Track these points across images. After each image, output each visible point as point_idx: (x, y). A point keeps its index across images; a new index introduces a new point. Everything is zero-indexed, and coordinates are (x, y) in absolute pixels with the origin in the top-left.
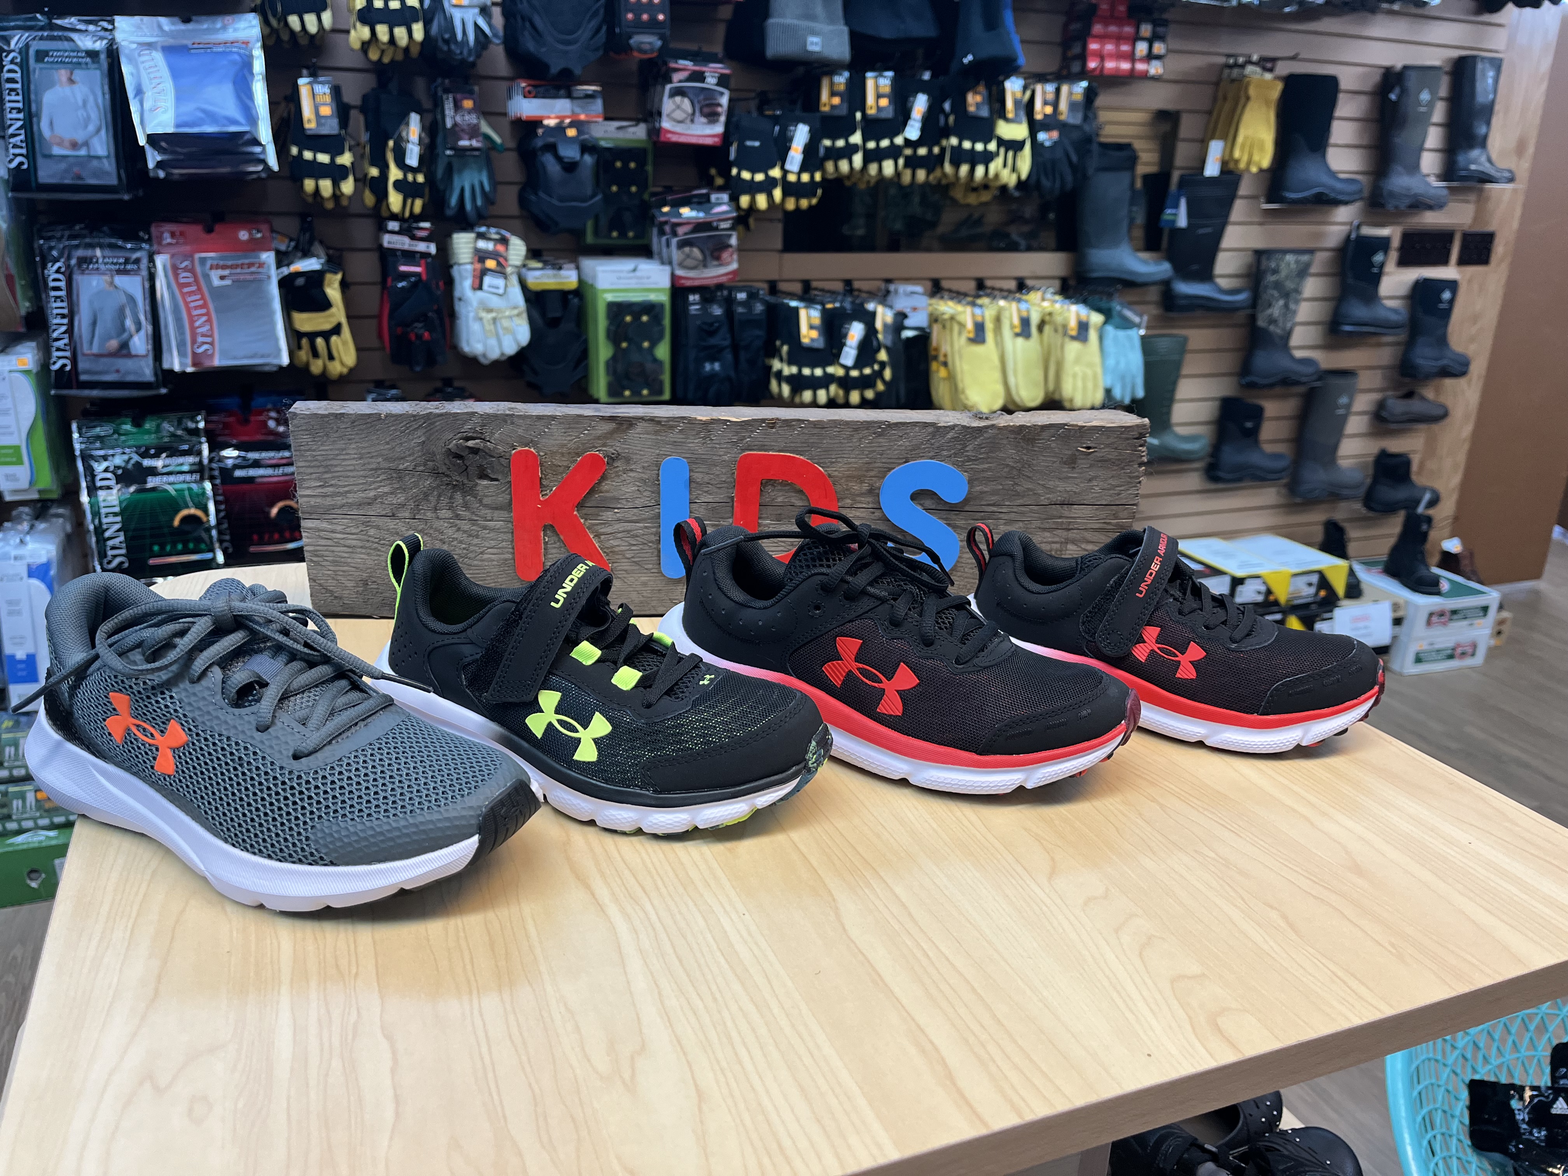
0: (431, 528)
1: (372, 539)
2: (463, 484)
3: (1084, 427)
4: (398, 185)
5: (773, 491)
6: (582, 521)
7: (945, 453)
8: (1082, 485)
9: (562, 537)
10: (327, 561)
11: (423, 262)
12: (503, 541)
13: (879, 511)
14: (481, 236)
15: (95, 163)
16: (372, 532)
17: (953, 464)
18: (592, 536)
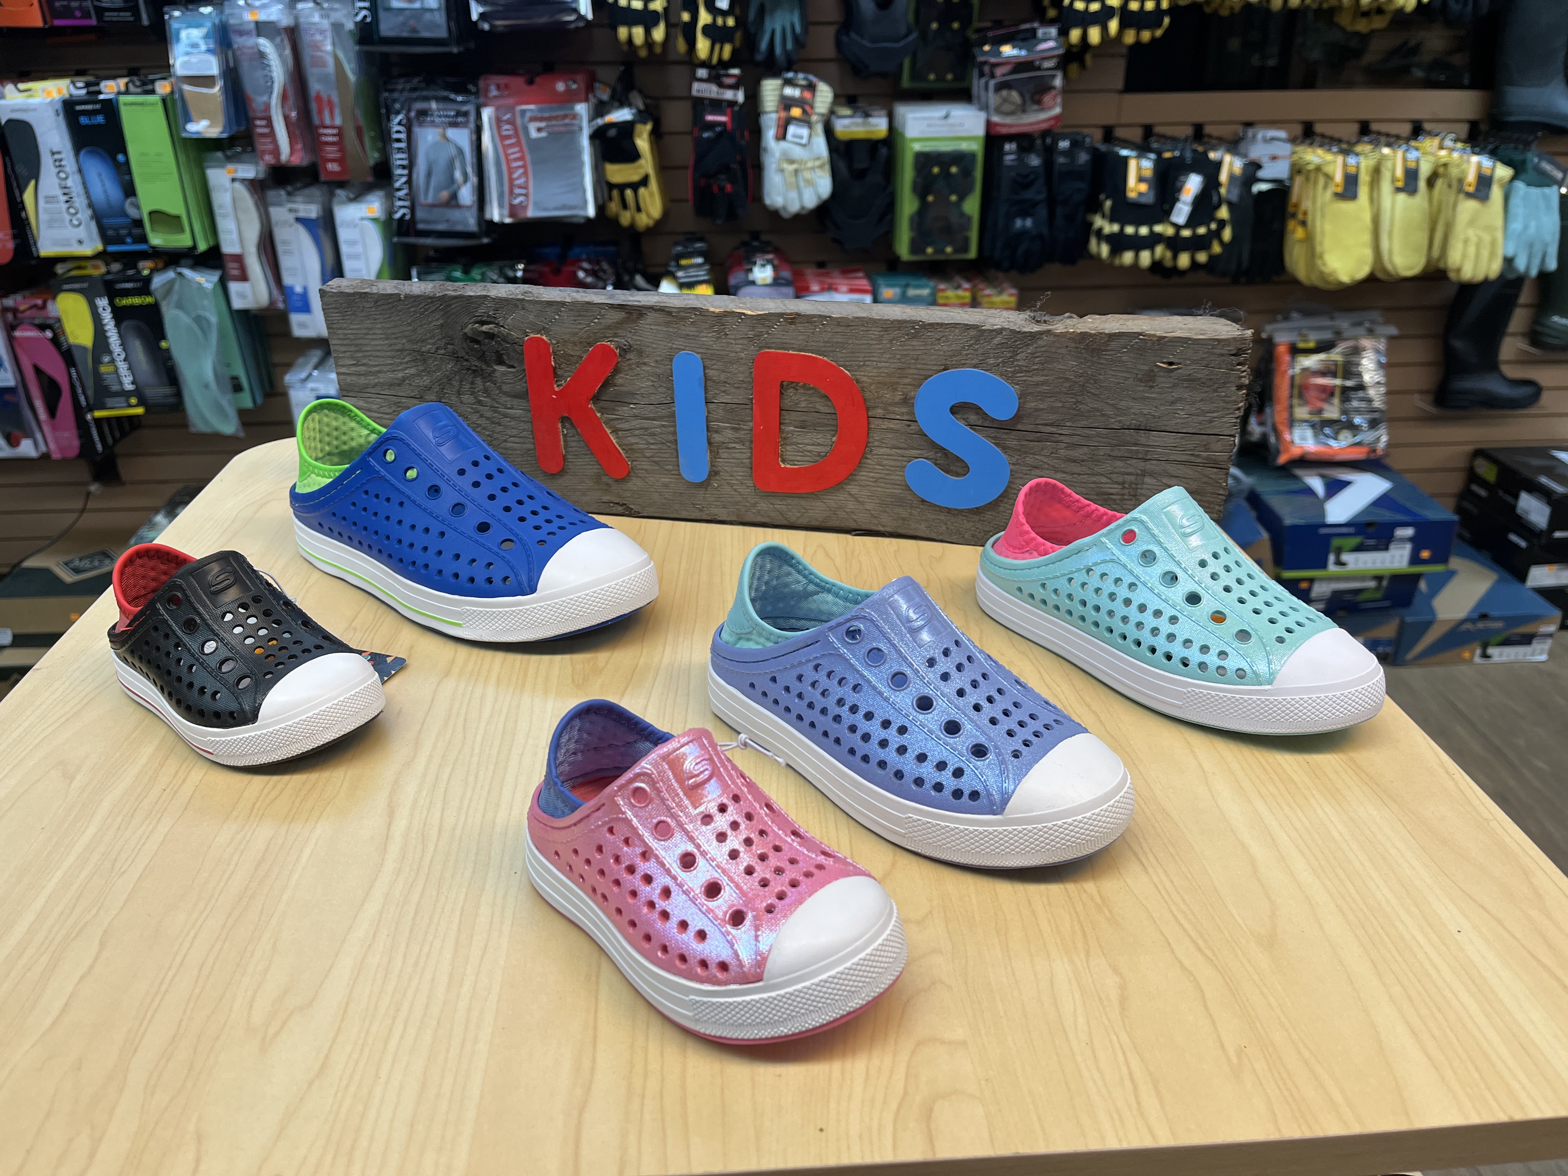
2: (482, 370)
3: (1165, 337)
4: (708, 30)
5: (795, 394)
6: (599, 415)
8: (1163, 408)
9: (579, 430)
11: (729, 110)
12: (524, 430)
13: (915, 423)
14: (788, 82)
15: (428, 16)
18: (608, 431)
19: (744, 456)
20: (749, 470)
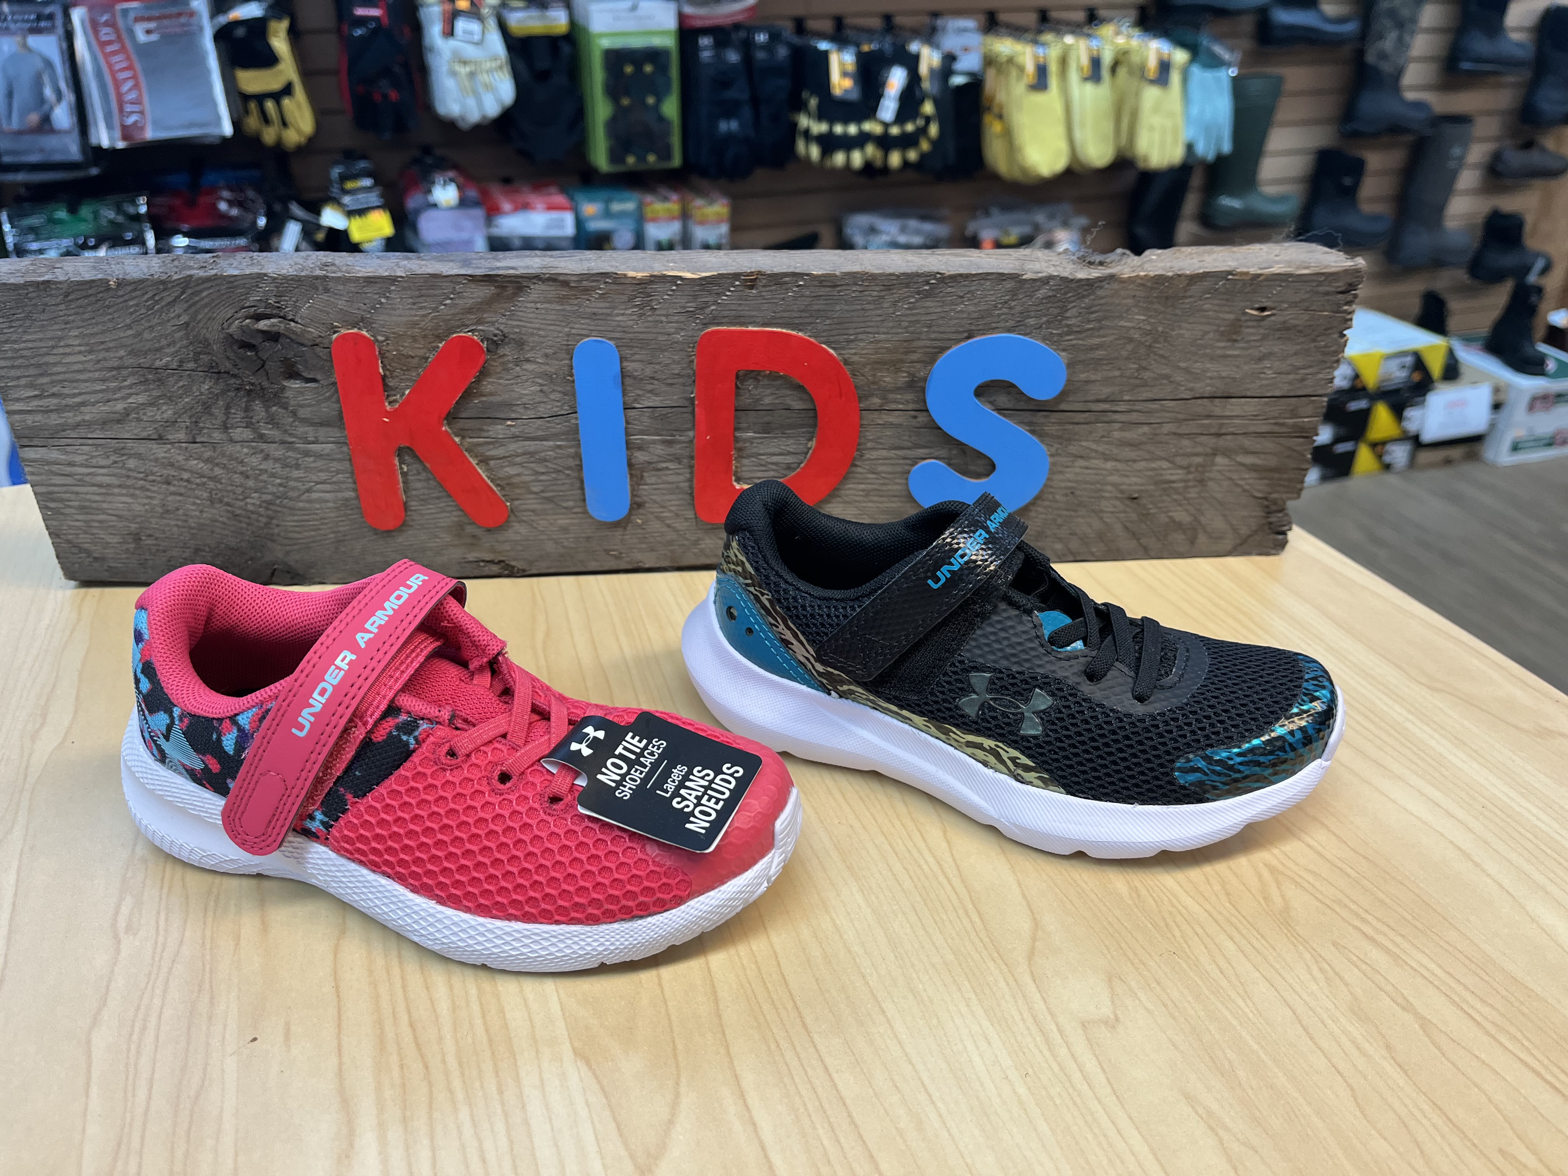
0: (223, 455)
1: (134, 474)
2: (262, 389)
3: (1260, 275)
5: (756, 387)
6: (457, 439)
7: (1032, 321)
8: (1246, 368)
9: (428, 465)
10: (70, 507)
12: (338, 472)
13: (924, 414)
16: (132, 463)
17: (1044, 339)
18: (474, 462)
19: (681, 478)
20: (687, 497)
